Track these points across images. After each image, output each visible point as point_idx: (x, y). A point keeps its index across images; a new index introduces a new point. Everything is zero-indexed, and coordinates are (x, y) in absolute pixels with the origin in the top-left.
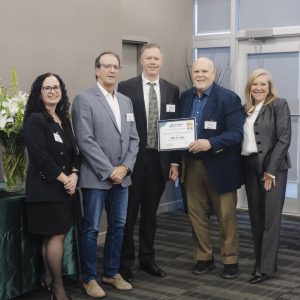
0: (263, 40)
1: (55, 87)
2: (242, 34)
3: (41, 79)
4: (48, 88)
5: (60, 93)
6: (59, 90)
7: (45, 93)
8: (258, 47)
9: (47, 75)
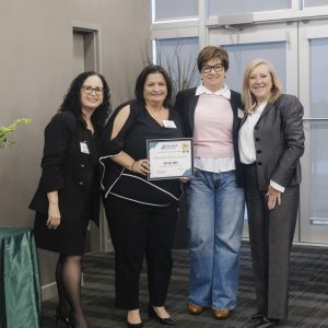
0: (241, 27)
1: (97, 89)
2: (214, 20)
3: (83, 77)
4: (89, 88)
5: (102, 97)
6: (101, 93)
7: (84, 94)
8: (235, 36)
9: (91, 74)
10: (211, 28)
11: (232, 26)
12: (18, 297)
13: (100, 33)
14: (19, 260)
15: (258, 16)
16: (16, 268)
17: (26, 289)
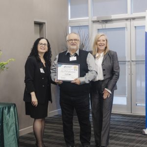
0: (106, 21)
2: (95, 19)
8: (104, 25)
10: (94, 22)
11: (102, 21)
12: (9, 132)
13: (46, 24)
14: (10, 117)
15: (114, 17)
16: (8, 119)
17: (12, 128)
